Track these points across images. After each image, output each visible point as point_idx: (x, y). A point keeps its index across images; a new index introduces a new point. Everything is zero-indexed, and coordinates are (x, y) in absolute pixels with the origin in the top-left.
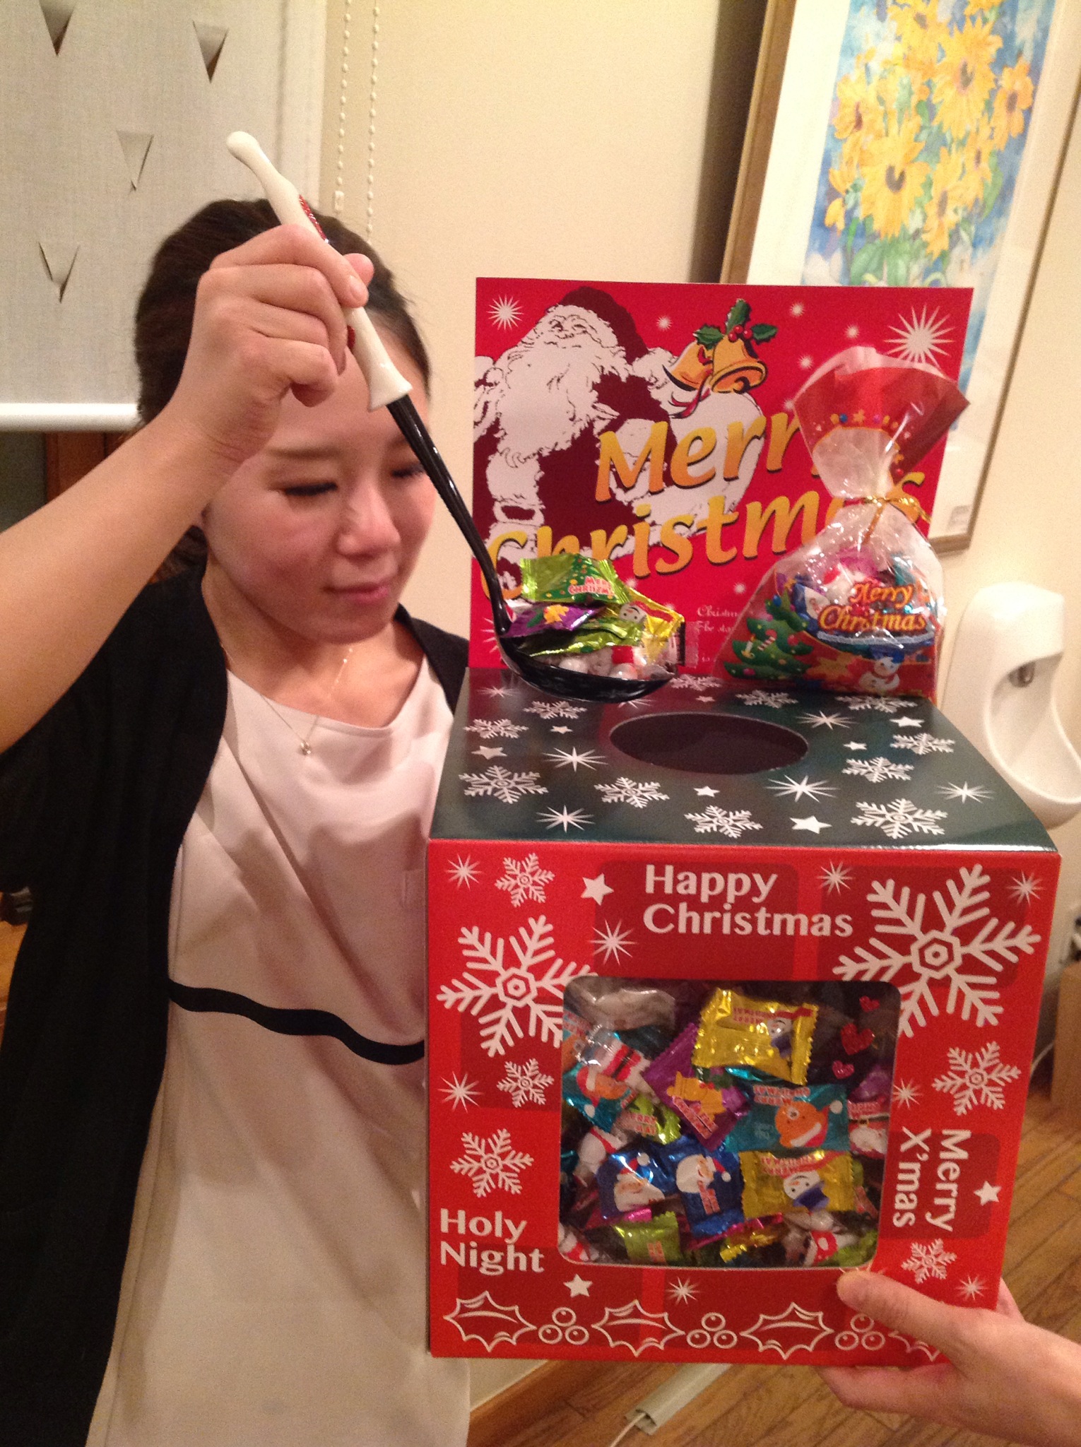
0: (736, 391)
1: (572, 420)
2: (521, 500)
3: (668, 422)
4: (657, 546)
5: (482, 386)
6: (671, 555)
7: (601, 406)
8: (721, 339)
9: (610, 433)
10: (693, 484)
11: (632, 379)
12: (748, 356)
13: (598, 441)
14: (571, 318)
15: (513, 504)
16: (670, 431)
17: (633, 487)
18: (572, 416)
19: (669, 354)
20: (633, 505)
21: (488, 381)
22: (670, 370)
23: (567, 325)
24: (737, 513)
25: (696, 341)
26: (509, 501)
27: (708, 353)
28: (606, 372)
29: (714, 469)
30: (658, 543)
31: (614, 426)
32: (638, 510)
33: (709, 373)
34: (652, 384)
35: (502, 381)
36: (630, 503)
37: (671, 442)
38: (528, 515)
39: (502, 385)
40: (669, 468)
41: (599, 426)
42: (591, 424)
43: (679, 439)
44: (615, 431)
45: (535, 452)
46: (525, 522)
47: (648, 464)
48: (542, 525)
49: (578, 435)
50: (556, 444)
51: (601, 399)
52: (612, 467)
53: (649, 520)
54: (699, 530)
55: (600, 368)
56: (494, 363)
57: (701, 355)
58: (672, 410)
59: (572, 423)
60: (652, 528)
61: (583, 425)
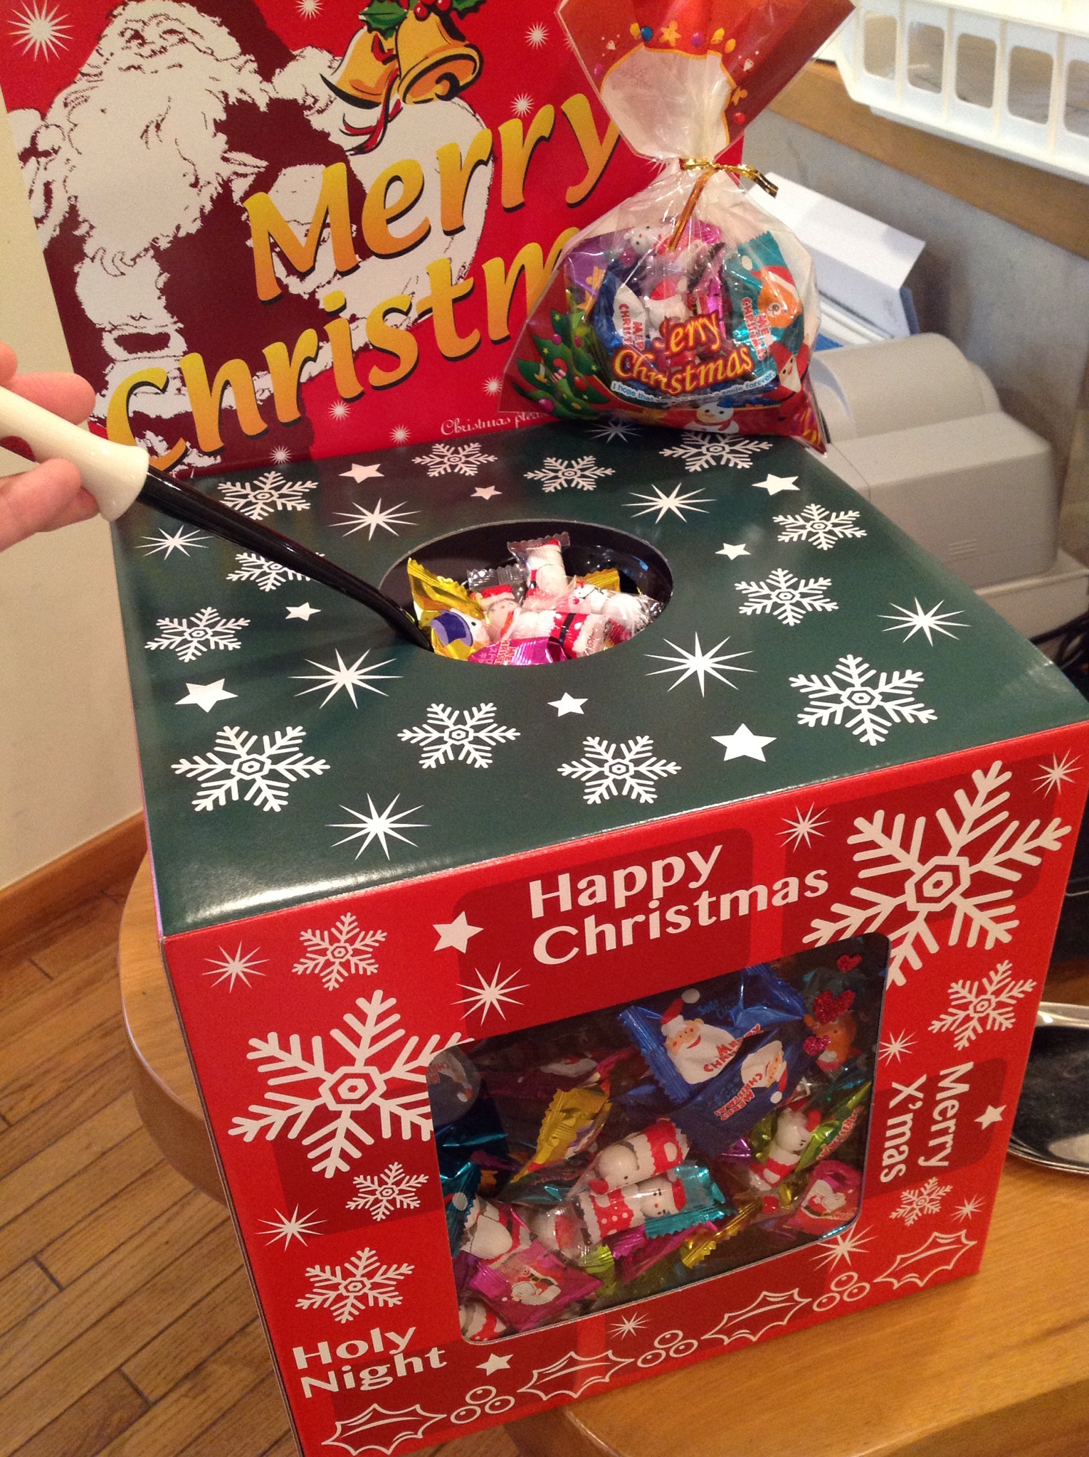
0: (440, 97)
1: (195, 185)
2: (142, 322)
3: (347, 163)
4: (365, 348)
5: (33, 159)
6: (388, 359)
7: (233, 155)
8: (404, 17)
9: (259, 196)
10: (400, 249)
11: (274, 103)
12: (449, 40)
13: (244, 210)
14: (155, 21)
15: (133, 331)
16: (351, 176)
17: (312, 269)
18: (193, 180)
19: (326, 56)
20: (317, 296)
21: (42, 147)
22: (334, 80)
23: (151, 33)
24: (471, 281)
25: (366, 28)
26: (125, 327)
27: (388, 44)
28: (232, 100)
29: (426, 220)
30: (366, 345)
31: (263, 183)
32: (326, 304)
33: (394, 76)
34: (310, 108)
35: (65, 146)
36: (313, 294)
37: (356, 192)
38: (160, 341)
39: (66, 151)
40: (359, 230)
41: (239, 187)
42: (226, 186)
43: (368, 185)
44: (267, 190)
45: (147, 245)
46: (158, 353)
47: (326, 232)
48: (185, 353)
49: (209, 207)
50: (178, 228)
51: (233, 146)
52: (274, 246)
53: (345, 315)
54: (421, 316)
55: (221, 96)
56: (43, 117)
57: (377, 48)
58: (348, 143)
59: (195, 190)
60: (353, 326)
61: (213, 190)
